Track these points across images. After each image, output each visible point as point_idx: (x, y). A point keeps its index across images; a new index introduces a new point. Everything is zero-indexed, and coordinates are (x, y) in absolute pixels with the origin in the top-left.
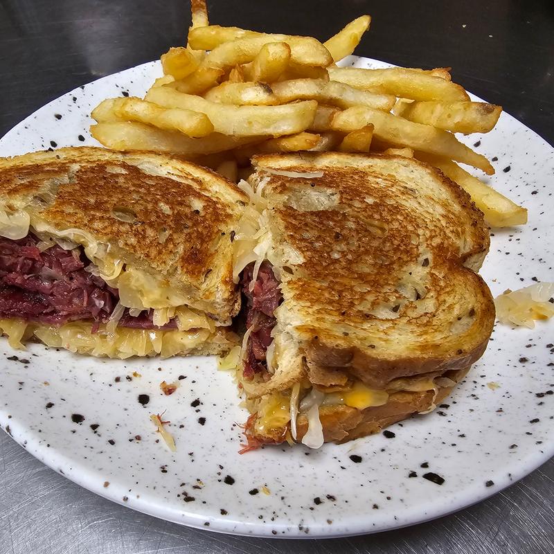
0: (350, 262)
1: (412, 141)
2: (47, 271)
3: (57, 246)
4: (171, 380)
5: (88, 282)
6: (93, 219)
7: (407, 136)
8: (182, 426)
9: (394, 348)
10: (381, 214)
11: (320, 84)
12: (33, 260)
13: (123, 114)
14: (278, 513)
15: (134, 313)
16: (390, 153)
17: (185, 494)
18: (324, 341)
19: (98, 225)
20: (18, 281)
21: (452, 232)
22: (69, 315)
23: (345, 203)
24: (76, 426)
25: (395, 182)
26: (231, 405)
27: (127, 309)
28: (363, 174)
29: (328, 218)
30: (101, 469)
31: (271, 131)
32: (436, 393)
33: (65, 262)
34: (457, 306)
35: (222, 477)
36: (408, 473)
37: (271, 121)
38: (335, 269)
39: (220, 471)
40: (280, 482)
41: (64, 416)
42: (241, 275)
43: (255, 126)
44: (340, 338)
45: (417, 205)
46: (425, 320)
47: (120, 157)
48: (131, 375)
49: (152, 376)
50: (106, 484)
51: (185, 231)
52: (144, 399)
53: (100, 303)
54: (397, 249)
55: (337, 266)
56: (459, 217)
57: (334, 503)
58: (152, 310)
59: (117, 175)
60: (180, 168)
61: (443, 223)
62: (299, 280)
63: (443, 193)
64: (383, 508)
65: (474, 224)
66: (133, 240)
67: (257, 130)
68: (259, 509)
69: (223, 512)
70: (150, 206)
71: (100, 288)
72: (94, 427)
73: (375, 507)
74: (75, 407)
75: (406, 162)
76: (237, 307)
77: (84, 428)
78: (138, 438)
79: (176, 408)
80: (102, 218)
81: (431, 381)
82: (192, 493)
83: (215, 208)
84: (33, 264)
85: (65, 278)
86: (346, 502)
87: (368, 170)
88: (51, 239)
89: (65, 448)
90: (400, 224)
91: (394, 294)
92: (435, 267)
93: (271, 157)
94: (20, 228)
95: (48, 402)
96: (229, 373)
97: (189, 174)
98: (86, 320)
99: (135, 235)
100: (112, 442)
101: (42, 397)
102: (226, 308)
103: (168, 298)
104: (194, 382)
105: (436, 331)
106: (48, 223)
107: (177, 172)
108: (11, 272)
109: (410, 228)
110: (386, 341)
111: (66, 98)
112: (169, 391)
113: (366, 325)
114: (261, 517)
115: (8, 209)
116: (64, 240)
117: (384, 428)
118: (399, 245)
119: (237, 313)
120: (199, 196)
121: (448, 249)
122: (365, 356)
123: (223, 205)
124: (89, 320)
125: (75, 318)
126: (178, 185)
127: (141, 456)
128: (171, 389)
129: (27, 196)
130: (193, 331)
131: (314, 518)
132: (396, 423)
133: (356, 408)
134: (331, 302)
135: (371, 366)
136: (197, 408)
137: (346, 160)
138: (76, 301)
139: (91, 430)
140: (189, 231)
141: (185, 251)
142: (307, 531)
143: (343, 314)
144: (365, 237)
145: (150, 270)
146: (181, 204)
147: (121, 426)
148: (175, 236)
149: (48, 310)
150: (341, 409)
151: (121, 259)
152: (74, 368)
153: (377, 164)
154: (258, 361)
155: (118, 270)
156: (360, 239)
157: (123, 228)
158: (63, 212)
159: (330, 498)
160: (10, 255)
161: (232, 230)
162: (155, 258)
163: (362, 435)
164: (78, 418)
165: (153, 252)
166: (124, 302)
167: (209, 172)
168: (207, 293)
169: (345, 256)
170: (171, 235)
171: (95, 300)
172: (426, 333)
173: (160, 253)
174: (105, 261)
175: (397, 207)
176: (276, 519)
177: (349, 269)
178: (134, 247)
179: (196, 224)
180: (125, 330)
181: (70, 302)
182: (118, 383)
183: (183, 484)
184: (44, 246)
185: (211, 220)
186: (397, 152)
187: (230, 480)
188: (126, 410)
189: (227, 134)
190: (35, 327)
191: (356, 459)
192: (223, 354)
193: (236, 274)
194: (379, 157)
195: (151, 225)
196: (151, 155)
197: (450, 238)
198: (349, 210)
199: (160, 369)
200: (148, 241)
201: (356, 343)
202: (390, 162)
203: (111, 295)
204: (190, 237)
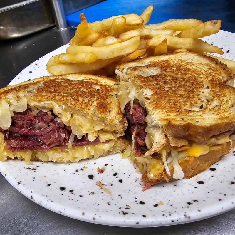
0: (174, 91)
1: (184, 46)
2: (38, 124)
3: (41, 111)
4: (101, 167)
5: (57, 126)
6: (54, 96)
7: (182, 44)
8: (112, 185)
9: (207, 121)
10: (181, 72)
11: (140, 31)
12: (31, 120)
13: (59, 62)
14: (171, 212)
15: (79, 137)
16: (176, 52)
17: (122, 212)
18: (174, 123)
19: (57, 98)
20: (26, 131)
21: (215, 74)
22: (50, 144)
23: (164, 71)
24: (62, 192)
25: (182, 61)
26: (132, 172)
27: (76, 136)
28: (167, 61)
29: (158, 77)
30: (79, 208)
31: (122, 53)
32: (232, 142)
33: (45, 118)
34: (230, 101)
35: (138, 202)
36: (229, 183)
37: (122, 49)
38: (169, 94)
39: (136, 200)
40: (167, 199)
41: (56, 189)
42: (125, 109)
43: (115, 53)
44: (181, 121)
45: (196, 67)
46: (217, 108)
47: (60, 77)
48: (82, 168)
49: (92, 166)
50: (83, 214)
51: (95, 97)
52: (91, 177)
53: (63, 135)
54: (193, 84)
55: (170, 93)
56: (216, 68)
57: (198, 202)
58: (87, 134)
59: (61, 82)
60: (86, 77)
61: (210, 71)
62: (154, 101)
63: (205, 61)
64: (224, 200)
65: (224, 69)
66: (73, 102)
67: (116, 55)
68: (161, 212)
69: (144, 216)
70: (78, 90)
71: (62, 128)
72: (71, 191)
73: (220, 200)
74: (60, 184)
75: (185, 53)
76: (126, 124)
77: (66, 192)
78: (93, 193)
79: (107, 178)
80: (58, 95)
81: (228, 137)
82: (126, 211)
83: (106, 88)
84: (31, 123)
85: (46, 126)
86: (204, 201)
87: (169, 60)
88: (38, 109)
89: (60, 201)
90: (191, 75)
91: (199, 100)
92: (213, 88)
93: (125, 64)
94: (23, 106)
95: (48, 184)
96: (127, 159)
97: (90, 78)
98: (58, 146)
99: (74, 100)
100: (81, 196)
101: (44, 182)
102: (121, 126)
103: (93, 127)
104: (112, 166)
105: (224, 112)
106: (36, 101)
107: (86, 78)
108: (22, 128)
109: (196, 75)
110: (203, 119)
111: (33, 65)
112: (102, 171)
113: (191, 114)
114: (164, 215)
115: (17, 99)
116: (43, 108)
117: (209, 167)
118: (194, 82)
119: (127, 127)
120: (97, 85)
121: (216, 80)
122: (195, 127)
123: (108, 86)
124: (59, 145)
125: (53, 145)
126: (87, 82)
127: (96, 200)
128: (103, 170)
129: (24, 92)
130: (107, 141)
131: (191, 210)
132: (214, 164)
133: (195, 157)
134: (171, 108)
135: (199, 131)
136: (117, 176)
137: (158, 58)
138: (52, 136)
139: (70, 193)
140: (97, 96)
141: (97, 104)
142: (189, 218)
143: (179, 111)
144: (177, 81)
145: (84, 114)
146: (91, 88)
147: (83, 189)
148: (92, 99)
149: (41, 143)
150: (187, 159)
151: (70, 112)
152: (56, 169)
153: (172, 57)
154: (141, 146)
155: (69, 117)
156: (175, 82)
157: (68, 98)
158: (41, 95)
159: (195, 201)
160: (21, 120)
161: (115, 94)
162: (85, 108)
163: (200, 172)
164: (63, 189)
165: (83, 106)
166: (74, 132)
167: (99, 76)
168: (111, 120)
169: (171, 89)
170: (89, 98)
171: (61, 134)
172: (220, 113)
173: (87, 106)
174: (63, 114)
175: (186, 69)
176: (171, 214)
177: (175, 93)
178: (75, 105)
179: (99, 93)
180: (76, 148)
181: (50, 137)
182: (77, 172)
183: (120, 208)
184: (35, 113)
185: (106, 92)
186: (179, 51)
187: (142, 203)
188: (84, 182)
189: (104, 59)
190: (36, 153)
191: (201, 183)
192: (123, 151)
193: (122, 109)
194: (172, 54)
195: (80, 96)
196: (72, 75)
197: (215, 76)
198: (167, 73)
199: (95, 163)
200: (80, 102)
201: (189, 122)
202: (177, 55)
203: (68, 130)
204: (98, 98)
